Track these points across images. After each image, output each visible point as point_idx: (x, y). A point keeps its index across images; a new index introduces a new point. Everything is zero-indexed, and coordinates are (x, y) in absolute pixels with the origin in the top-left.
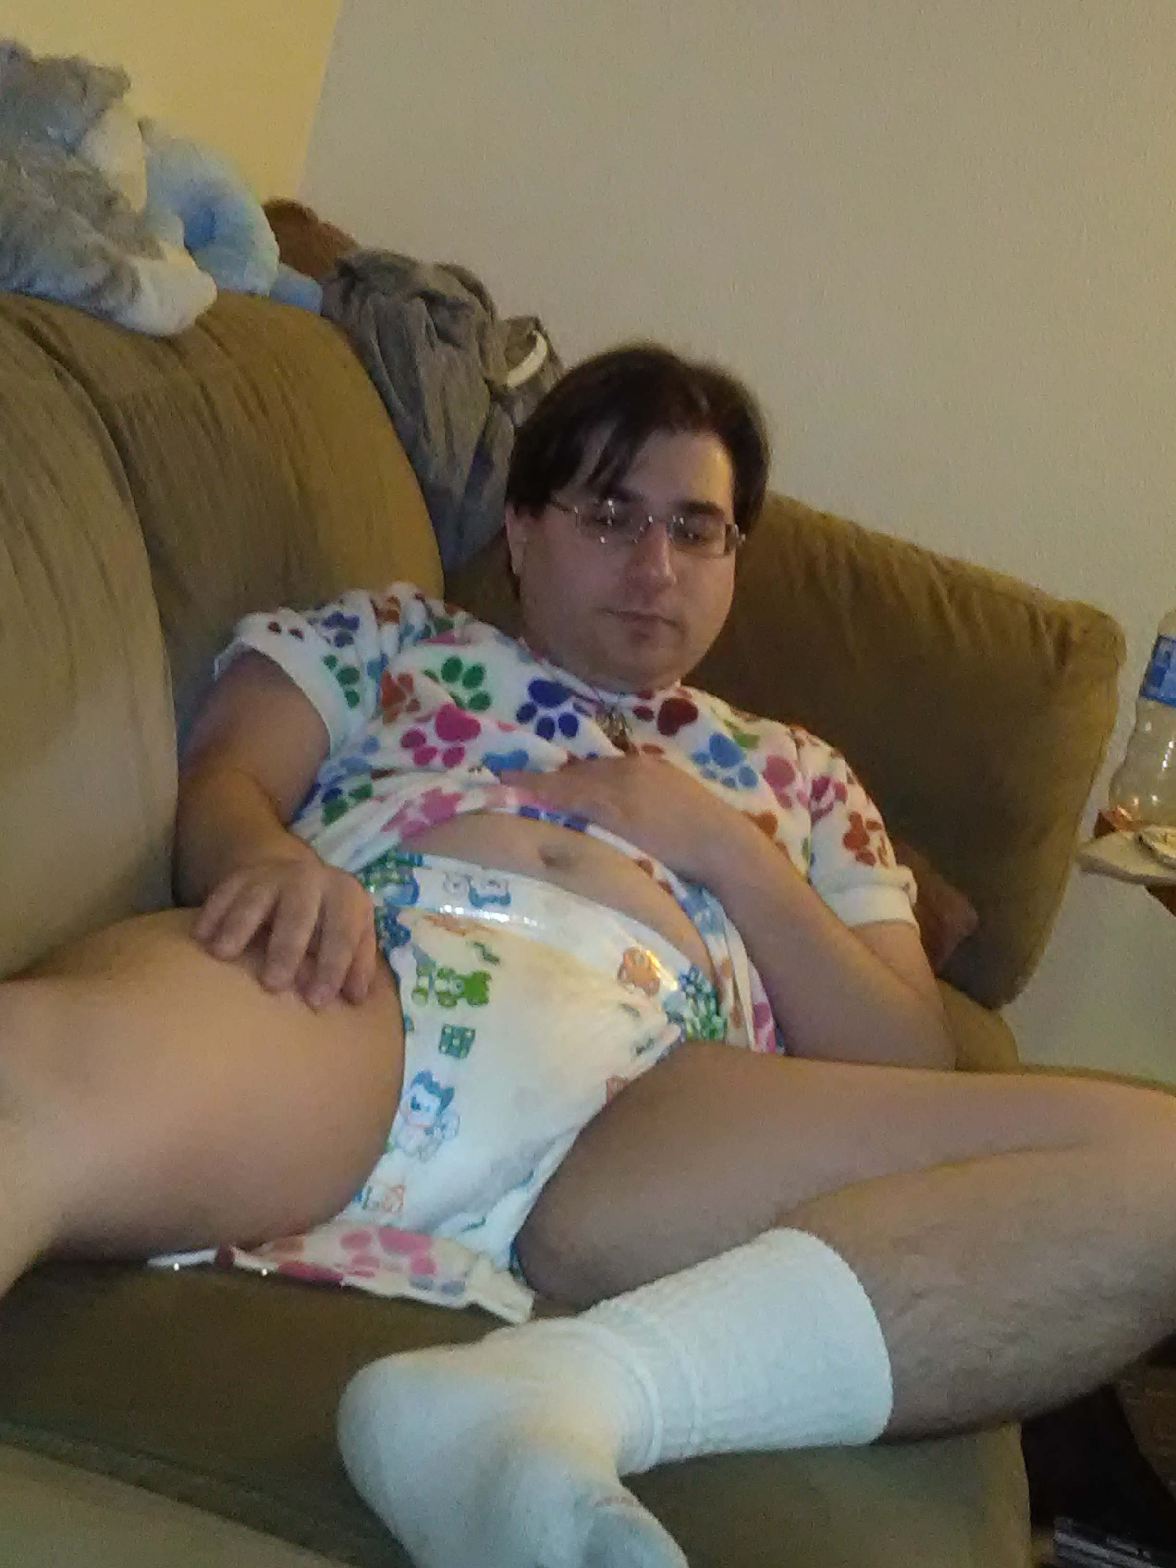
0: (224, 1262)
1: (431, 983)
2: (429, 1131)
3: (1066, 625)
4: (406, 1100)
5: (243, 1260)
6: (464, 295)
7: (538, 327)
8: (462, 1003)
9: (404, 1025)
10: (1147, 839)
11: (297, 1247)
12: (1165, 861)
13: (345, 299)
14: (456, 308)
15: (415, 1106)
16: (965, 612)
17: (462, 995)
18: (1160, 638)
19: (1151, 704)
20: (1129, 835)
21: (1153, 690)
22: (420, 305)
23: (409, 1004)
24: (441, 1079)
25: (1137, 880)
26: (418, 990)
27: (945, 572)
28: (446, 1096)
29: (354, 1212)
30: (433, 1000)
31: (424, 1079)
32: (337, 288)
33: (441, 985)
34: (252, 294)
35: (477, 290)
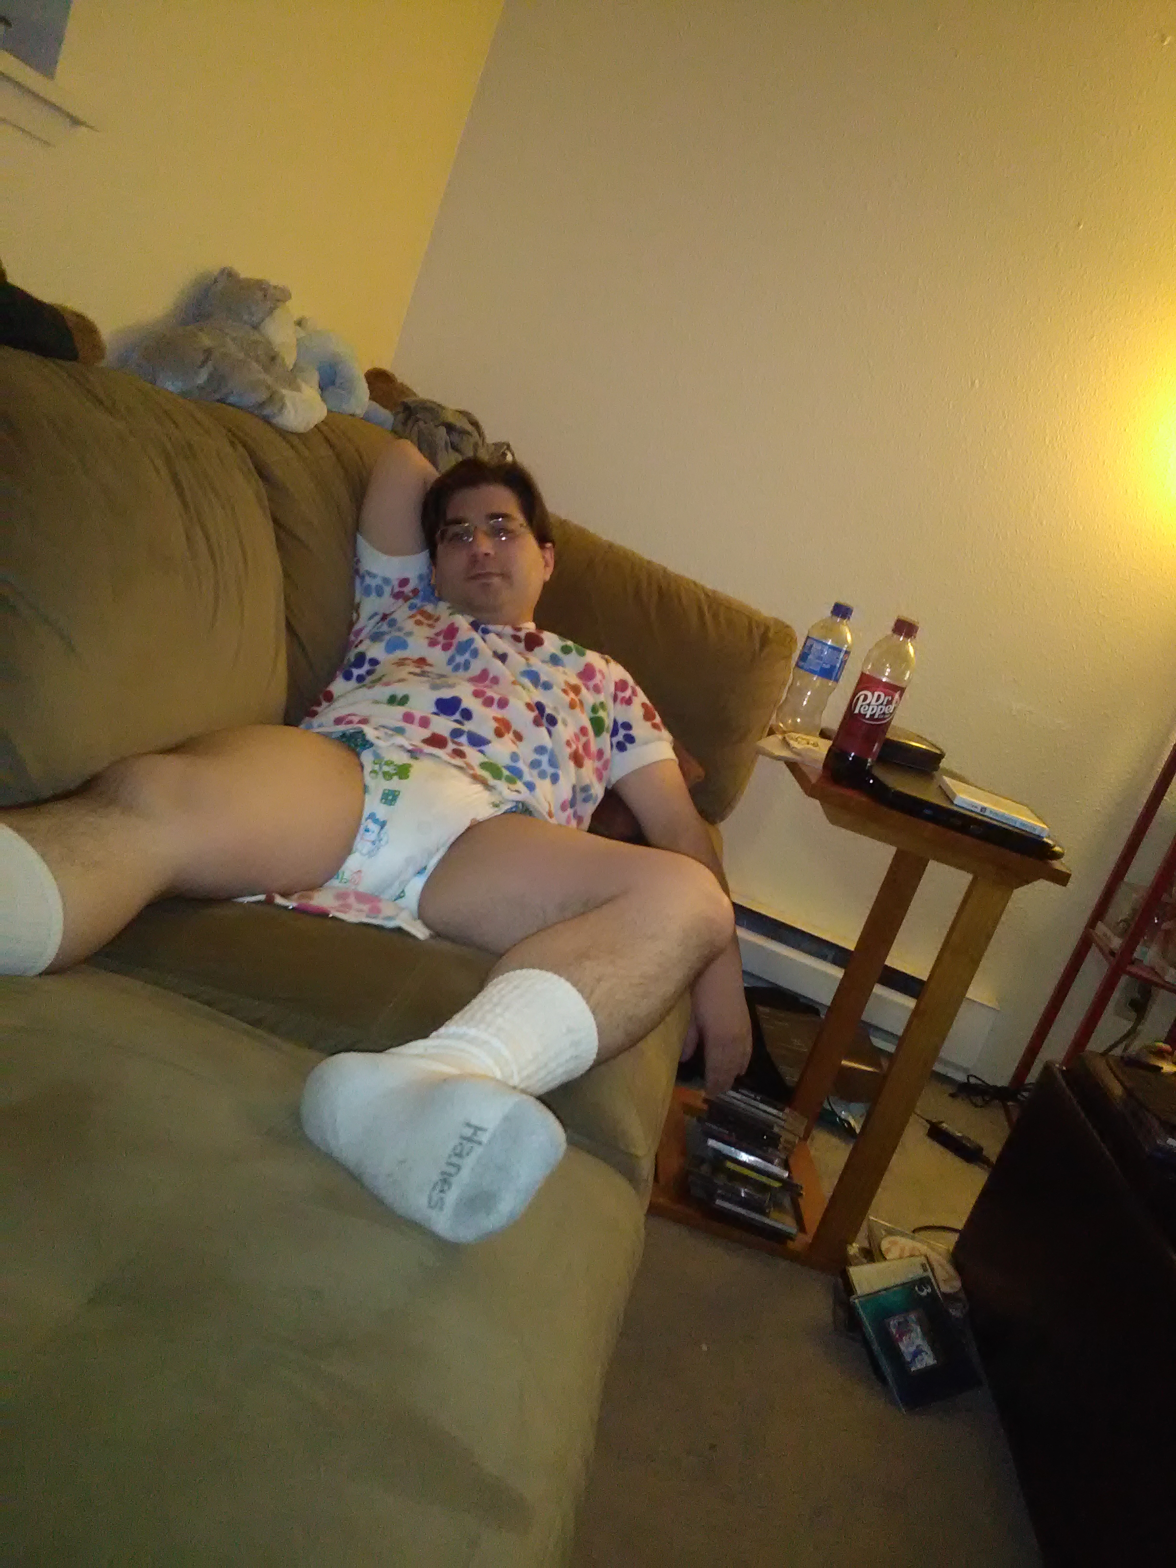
0: (269, 901)
1: (381, 768)
2: (373, 843)
3: (767, 629)
4: (362, 827)
5: (279, 900)
6: (469, 428)
7: (508, 447)
8: (395, 778)
9: (365, 789)
10: (787, 739)
11: (311, 898)
12: (794, 750)
13: (405, 423)
14: (463, 432)
15: (367, 830)
16: (715, 616)
17: (396, 774)
18: (808, 637)
19: (801, 671)
20: (780, 737)
21: (801, 664)
22: (443, 431)
23: (368, 780)
24: (380, 816)
25: (779, 758)
26: (373, 772)
27: (707, 595)
28: (383, 825)
29: (335, 883)
30: (380, 775)
31: (372, 816)
32: (401, 416)
33: (386, 768)
34: (353, 415)
35: (475, 424)
